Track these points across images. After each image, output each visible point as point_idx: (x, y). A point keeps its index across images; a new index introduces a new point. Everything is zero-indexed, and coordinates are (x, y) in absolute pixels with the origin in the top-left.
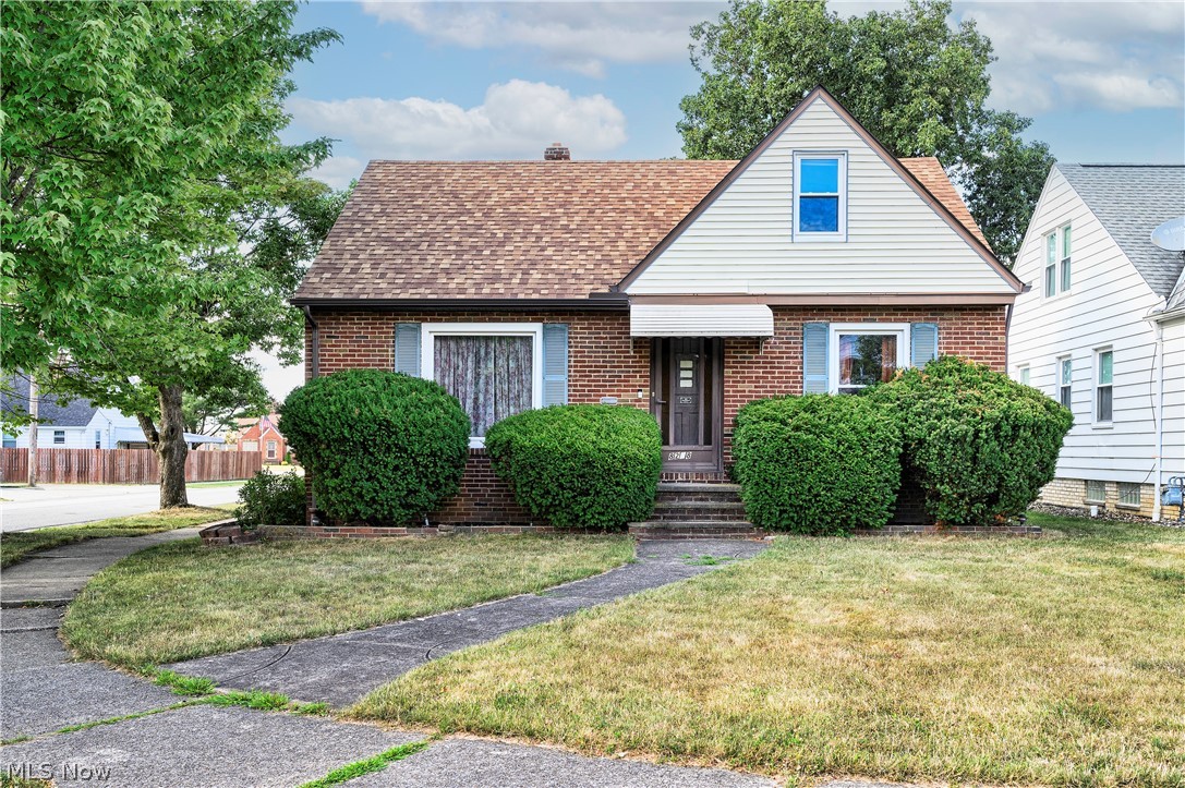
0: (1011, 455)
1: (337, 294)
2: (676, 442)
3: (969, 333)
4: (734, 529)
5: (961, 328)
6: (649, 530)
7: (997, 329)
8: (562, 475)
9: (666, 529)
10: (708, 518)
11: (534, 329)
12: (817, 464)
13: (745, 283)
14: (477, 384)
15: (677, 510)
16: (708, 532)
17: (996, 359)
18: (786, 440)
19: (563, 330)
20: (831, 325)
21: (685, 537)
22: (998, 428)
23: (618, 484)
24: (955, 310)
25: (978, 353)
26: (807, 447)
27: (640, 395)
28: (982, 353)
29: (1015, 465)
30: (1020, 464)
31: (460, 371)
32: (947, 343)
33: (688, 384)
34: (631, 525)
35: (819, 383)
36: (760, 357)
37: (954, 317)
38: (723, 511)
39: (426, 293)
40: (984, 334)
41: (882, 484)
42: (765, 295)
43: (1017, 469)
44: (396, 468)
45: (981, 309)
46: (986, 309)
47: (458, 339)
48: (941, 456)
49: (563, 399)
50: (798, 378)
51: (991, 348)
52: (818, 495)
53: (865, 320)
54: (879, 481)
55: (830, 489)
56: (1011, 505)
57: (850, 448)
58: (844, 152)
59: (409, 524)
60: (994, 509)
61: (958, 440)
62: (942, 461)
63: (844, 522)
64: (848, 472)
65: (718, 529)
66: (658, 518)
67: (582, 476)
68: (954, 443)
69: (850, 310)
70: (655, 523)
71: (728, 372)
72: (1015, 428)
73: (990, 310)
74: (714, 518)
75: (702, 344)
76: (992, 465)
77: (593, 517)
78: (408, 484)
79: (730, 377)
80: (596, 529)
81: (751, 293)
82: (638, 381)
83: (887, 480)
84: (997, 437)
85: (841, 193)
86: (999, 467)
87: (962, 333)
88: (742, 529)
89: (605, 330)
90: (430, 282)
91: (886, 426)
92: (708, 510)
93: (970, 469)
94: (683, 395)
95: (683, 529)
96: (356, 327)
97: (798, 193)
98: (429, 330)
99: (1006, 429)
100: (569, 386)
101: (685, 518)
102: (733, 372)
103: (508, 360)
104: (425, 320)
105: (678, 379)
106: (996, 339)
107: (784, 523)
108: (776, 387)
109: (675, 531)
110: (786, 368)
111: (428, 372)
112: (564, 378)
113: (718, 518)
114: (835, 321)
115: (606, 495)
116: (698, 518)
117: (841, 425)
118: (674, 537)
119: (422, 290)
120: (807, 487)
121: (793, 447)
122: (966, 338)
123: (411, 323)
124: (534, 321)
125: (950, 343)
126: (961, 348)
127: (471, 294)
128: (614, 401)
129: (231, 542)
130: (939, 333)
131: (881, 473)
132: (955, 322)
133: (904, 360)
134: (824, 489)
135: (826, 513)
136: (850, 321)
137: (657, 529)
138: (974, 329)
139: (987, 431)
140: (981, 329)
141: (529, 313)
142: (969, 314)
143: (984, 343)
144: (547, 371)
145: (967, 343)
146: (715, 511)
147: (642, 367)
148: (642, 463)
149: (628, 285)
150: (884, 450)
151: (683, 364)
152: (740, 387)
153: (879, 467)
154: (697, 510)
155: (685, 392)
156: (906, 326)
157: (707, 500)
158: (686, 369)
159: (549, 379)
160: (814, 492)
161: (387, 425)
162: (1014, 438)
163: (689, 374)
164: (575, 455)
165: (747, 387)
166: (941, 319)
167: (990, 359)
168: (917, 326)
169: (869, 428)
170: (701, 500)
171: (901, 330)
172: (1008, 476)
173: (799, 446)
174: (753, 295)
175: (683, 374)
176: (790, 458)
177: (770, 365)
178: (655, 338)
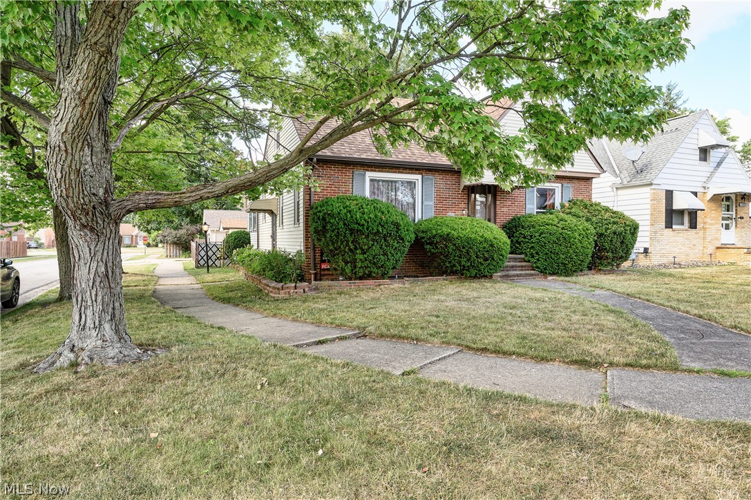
3: (581, 189)
4: (532, 275)
5: (578, 187)
7: (589, 188)
8: (479, 251)
10: (516, 270)
11: (418, 178)
16: (523, 276)
19: (432, 179)
24: (576, 179)
27: (464, 212)
33: (478, 208)
34: (493, 274)
35: (532, 208)
36: (510, 196)
37: (576, 182)
38: (522, 266)
40: (585, 190)
45: (585, 179)
49: (432, 213)
50: (524, 206)
51: (588, 196)
65: (526, 275)
66: (504, 270)
70: (504, 273)
71: (498, 202)
74: (519, 270)
75: (487, 187)
79: (498, 205)
82: (463, 205)
87: (579, 189)
89: (450, 179)
94: (478, 213)
96: (333, 172)
98: (370, 175)
100: (435, 207)
102: (500, 203)
104: (368, 170)
106: (589, 192)
108: (516, 210)
109: (510, 277)
110: (519, 201)
112: (432, 203)
116: (513, 270)
119: (369, 154)
123: (361, 172)
124: (419, 174)
125: (575, 193)
128: (453, 215)
130: (571, 189)
133: (559, 199)
138: (582, 187)
140: (585, 187)
141: (417, 170)
142: (581, 181)
143: (585, 194)
144: (425, 199)
145: (580, 193)
146: (519, 266)
147: (464, 198)
152: (503, 209)
155: (478, 211)
156: (559, 185)
158: (478, 201)
159: (425, 203)
165: (505, 210)
166: (572, 183)
168: (565, 185)
175: (477, 203)
177: (514, 201)
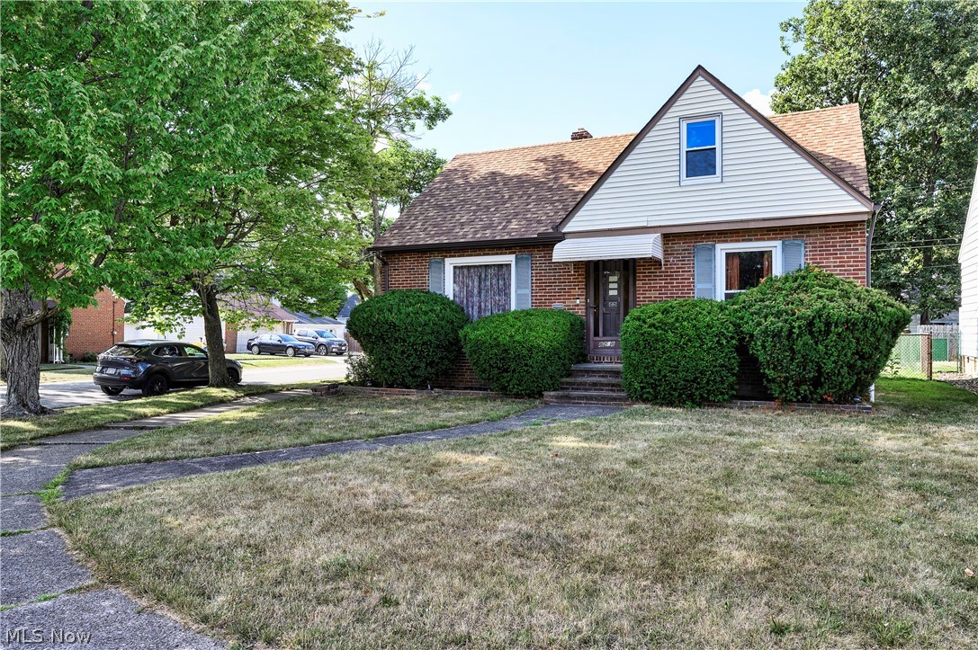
0: (826, 346)
1: (395, 243)
2: (604, 335)
3: (832, 246)
4: (615, 399)
5: (824, 243)
6: (557, 397)
7: (857, 241)
9: (568, 397)
10: (602, 390)
11: (509, 259)
12: (664, 353)
13: (645, 219)
14: (480, 296)
15: (581, 384)
16: (596, 400)
17: (857, 266)
18: (642, 334)
19: (527, 259)
20: (717, 245)
21: (581, 403)
22: (811, 324)
23: (526, 365)
24: (820, 228)
25: (840, 262)
26: (657, 340)
27: (578, 301)
28: (844, 262)
29: (832, 355)
30: (835, 354)
31: (470, 288)
32: (813, 255)
33: (613, 293)
34: (545, 393)
35: (706, 289)
36: (663, 272)
37: (818, 234)
38: (613, 385)
39: (445, 240)
40: (846, 246)
41: (717, 369)
42: (660, 226)
43: (832, 359)
44: (403, 352)
45: (842, 226)
46: (847, 226)
47: (469, 267)
48: (764, 347)
49: (528, 306)
50: (690, 287)
51: (852, 257)
52: (665, 376)
53: (743, 241)
54: (715, 366)
55: (675, 372)
56: (835, 387)
57: (689, 340)
58: (719, 114)
59: (417, 387)
60: (819, 391)
61: (776, 335)
62: (765, 351)
63: (691, 397)
64: (687, 360)
65: (604, 398)
66: (568, 388)
67: (503, 359)
68: (773, 337)
69: (731, 233)
70: (561, 393)
71: (639, 284)
72: (828, 324)
73: (851, 226)
74: (607, 390)
75: (622, 264)
76: (807, 355)
77: (514, 387)
78: (412, 362)
79: (640, 287)
80: (517, 396)
81: (649, 225)
82: (577, 291)
83: (722, 366)
84: (811, 333)
85: (718, 145)
86: (814, 356)
87: (826, 247)
88: (620, 399)
90: (449, 231)
91: (722, 324)
92: (602, 384)
93: (789, 358)
94: (612, 301)
95: (580, 398)
96: (408, 262)
97: (685, 148)
98: (450, 263)
99: (819, 325)
100: (532, 296)
101: (586, 390)
102: (643, 284)
103: (498, 280)
104: (447, 257)
105: (607, 290)
106: (857, 249)
107: (645, 396)
108: (675, 293)
109: (574, 398)
110: (682, 279)
111: (450, 290)
112: (528, 291)
113: (608, 390)
114: (719, 242)
115: (519, 372)
116: (595, 390)
117: (685, 323)
118: (574, 403)
119: (441, 238)
120: (656, 370)
121: (647, 340)
122: (830, 250)
123: (439, 259)
124: (510, 253)
125: (815, 255)
126: (825, 259)
127: (469, 238)
128: (562, 305)
129: (322, 395)
130: (805, 248)
131: (717, 360)
132: (820, 237)
133: (778, 270)
134: (670, 372)
135: (675, 390)
136: (731, 241)
137: (562, 397)
138: (837, 242)
139: (800, 327)
140: (843, 242)
141: (507, 248)
142: (831, 231)
143: (845, 254)
144: (518, 287)
145: (831, 254)
146: (608, 385)
147: (579, 282)
148: (543, 351)
149: (565, 226)
150: (718, 342)
151: (612, 279)
152: (648, 294)
153: (714, 355)
154: (595, 384)
155: (613, 298)
156: (778, 243)
157: (606, 376)
158: (613, 282)
159: (519, 292)
160: (662, 373)
161: (393, 326)
162: (828, 332)
163: (615, 286)
164: (498, 345)
165: (653, 294)
166: (807, 236)
167: (852, 266)
168: (786, 243)
169: (708, 325)
170: (603, 376)
171: (775, 247)
172: (824, 363)
173: (651, 339)
174: (651, 227)
175: (611, 286)
176: (644, 348)
177: (670, 276)
178: (589, 261)
